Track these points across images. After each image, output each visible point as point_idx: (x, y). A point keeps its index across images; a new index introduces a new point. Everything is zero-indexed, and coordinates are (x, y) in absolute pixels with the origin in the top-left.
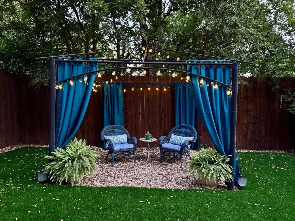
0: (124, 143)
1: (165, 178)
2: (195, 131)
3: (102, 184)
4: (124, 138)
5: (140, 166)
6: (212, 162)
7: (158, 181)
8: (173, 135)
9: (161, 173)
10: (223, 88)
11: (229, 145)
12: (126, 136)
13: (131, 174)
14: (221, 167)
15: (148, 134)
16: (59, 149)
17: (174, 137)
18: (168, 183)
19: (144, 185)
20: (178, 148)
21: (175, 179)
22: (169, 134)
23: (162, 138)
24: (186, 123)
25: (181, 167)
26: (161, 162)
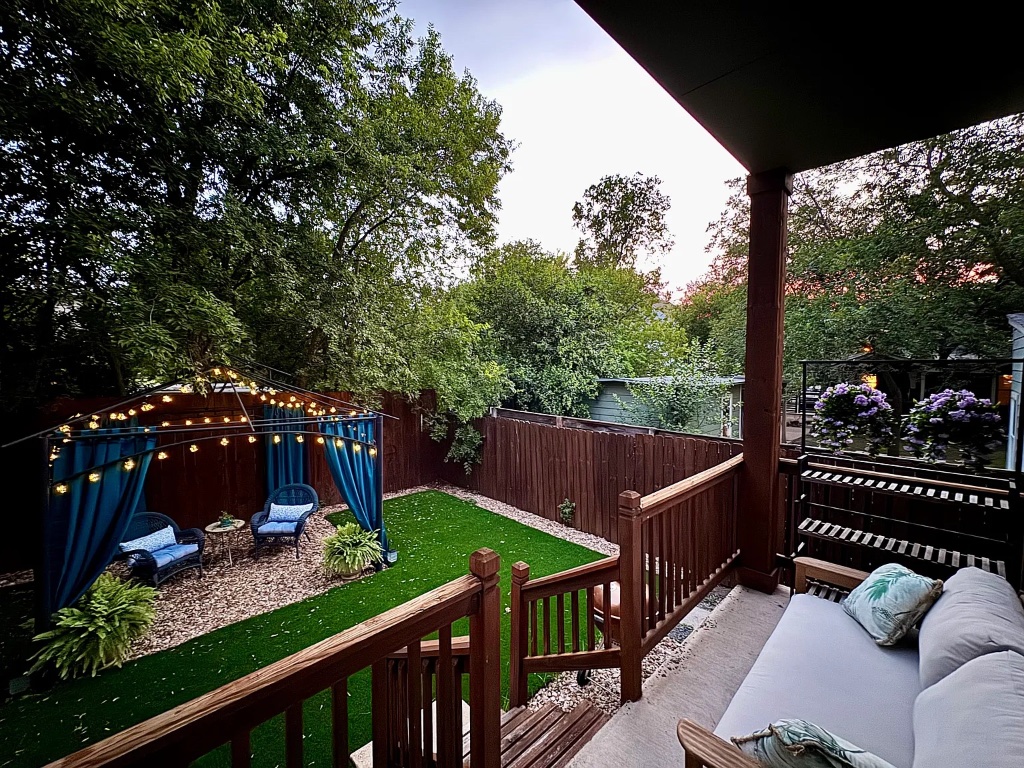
0: (171, 545)
1: (281, 586)
2: (315, 493)
3: (167, 641)
4: (167, 535)
5: (219, 580)
6: (356, 545)
7: (272, 595)
8: (273, 504)
9: (269, 579)
10: (366, 447)
11: (375, 516)
12: (172, 529)
13: (213, 601)
14: (368, 548)
15: (226, 516)
16: (65, 611)
17: (277, 510)
18: (289, 592)
19: (253, 612)
20: (291, 527)
21: (300, 583)
22: (266, 506)
23: (256, 517)
24: (296, 481)
25: (298, 557)
26: (256, 560)
